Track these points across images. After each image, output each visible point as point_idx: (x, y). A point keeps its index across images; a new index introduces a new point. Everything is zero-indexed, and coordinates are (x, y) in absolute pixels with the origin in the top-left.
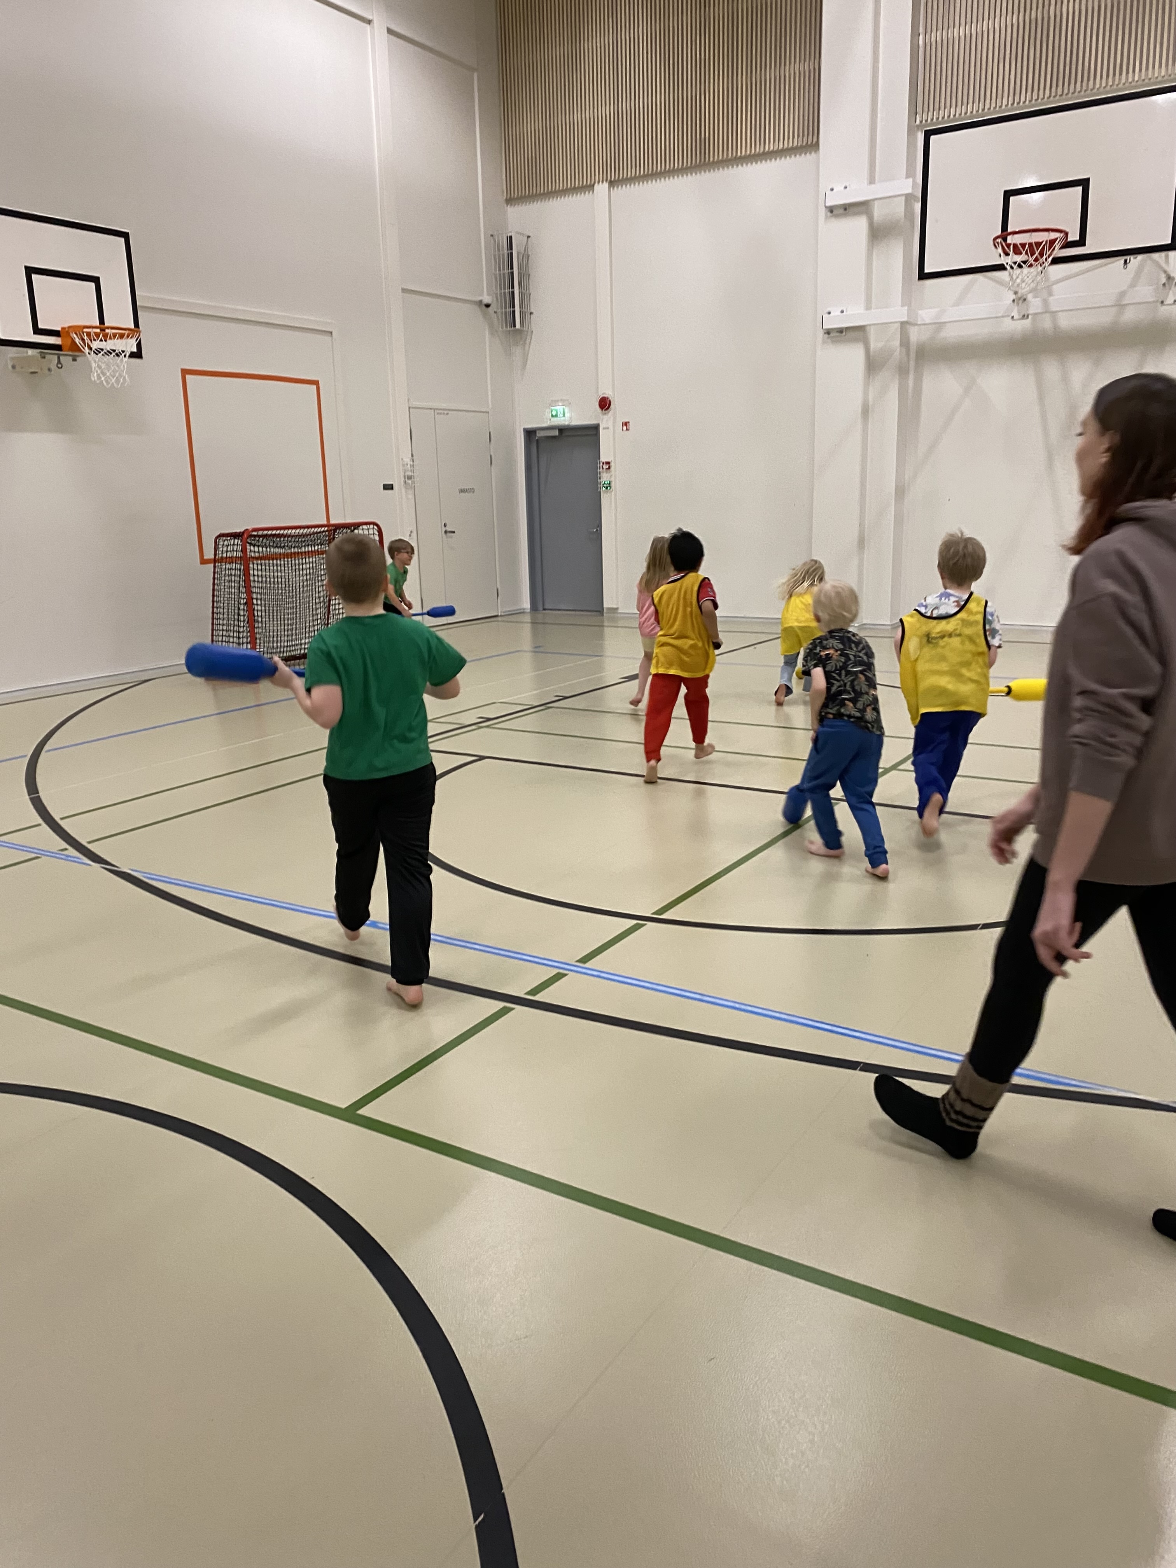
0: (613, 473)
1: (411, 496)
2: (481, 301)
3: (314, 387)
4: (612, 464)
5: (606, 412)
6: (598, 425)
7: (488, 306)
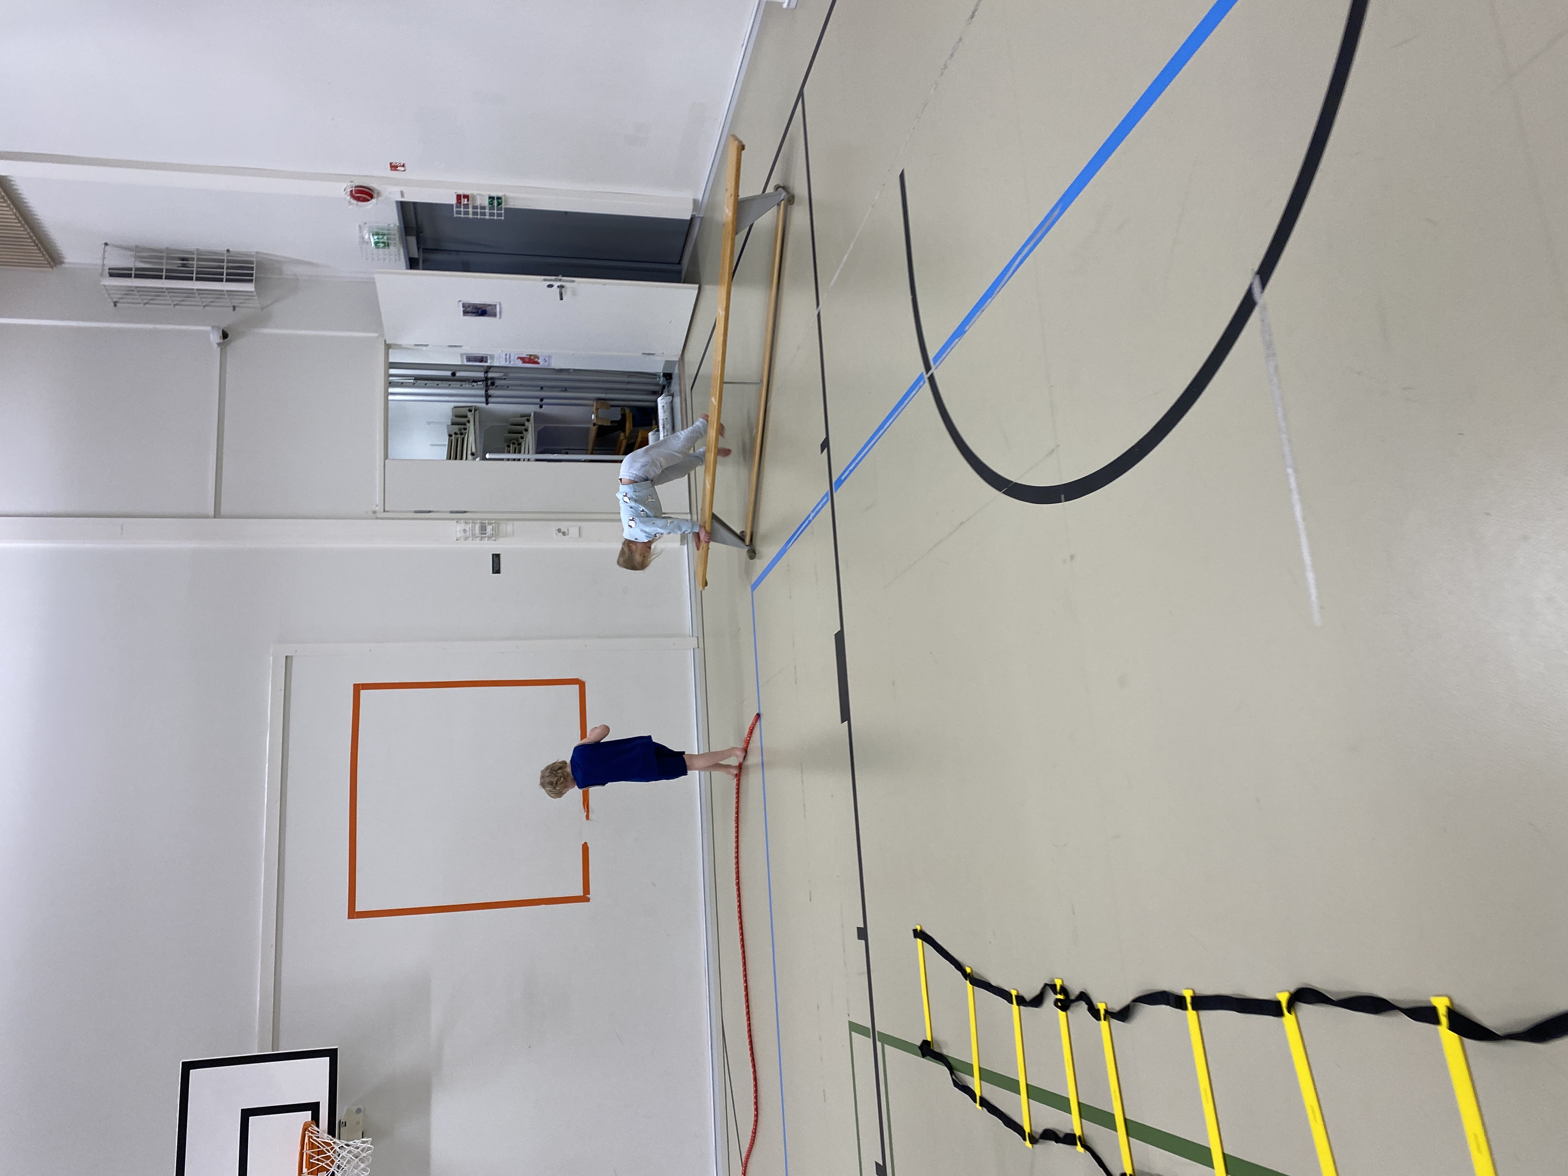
0: (475, 192)
1: (509, 527)
2: (219, 344)
3: (363, 693)
4: (461, 192)
5: (375, 195)
6: (397, 202)
7: (225, 335)
